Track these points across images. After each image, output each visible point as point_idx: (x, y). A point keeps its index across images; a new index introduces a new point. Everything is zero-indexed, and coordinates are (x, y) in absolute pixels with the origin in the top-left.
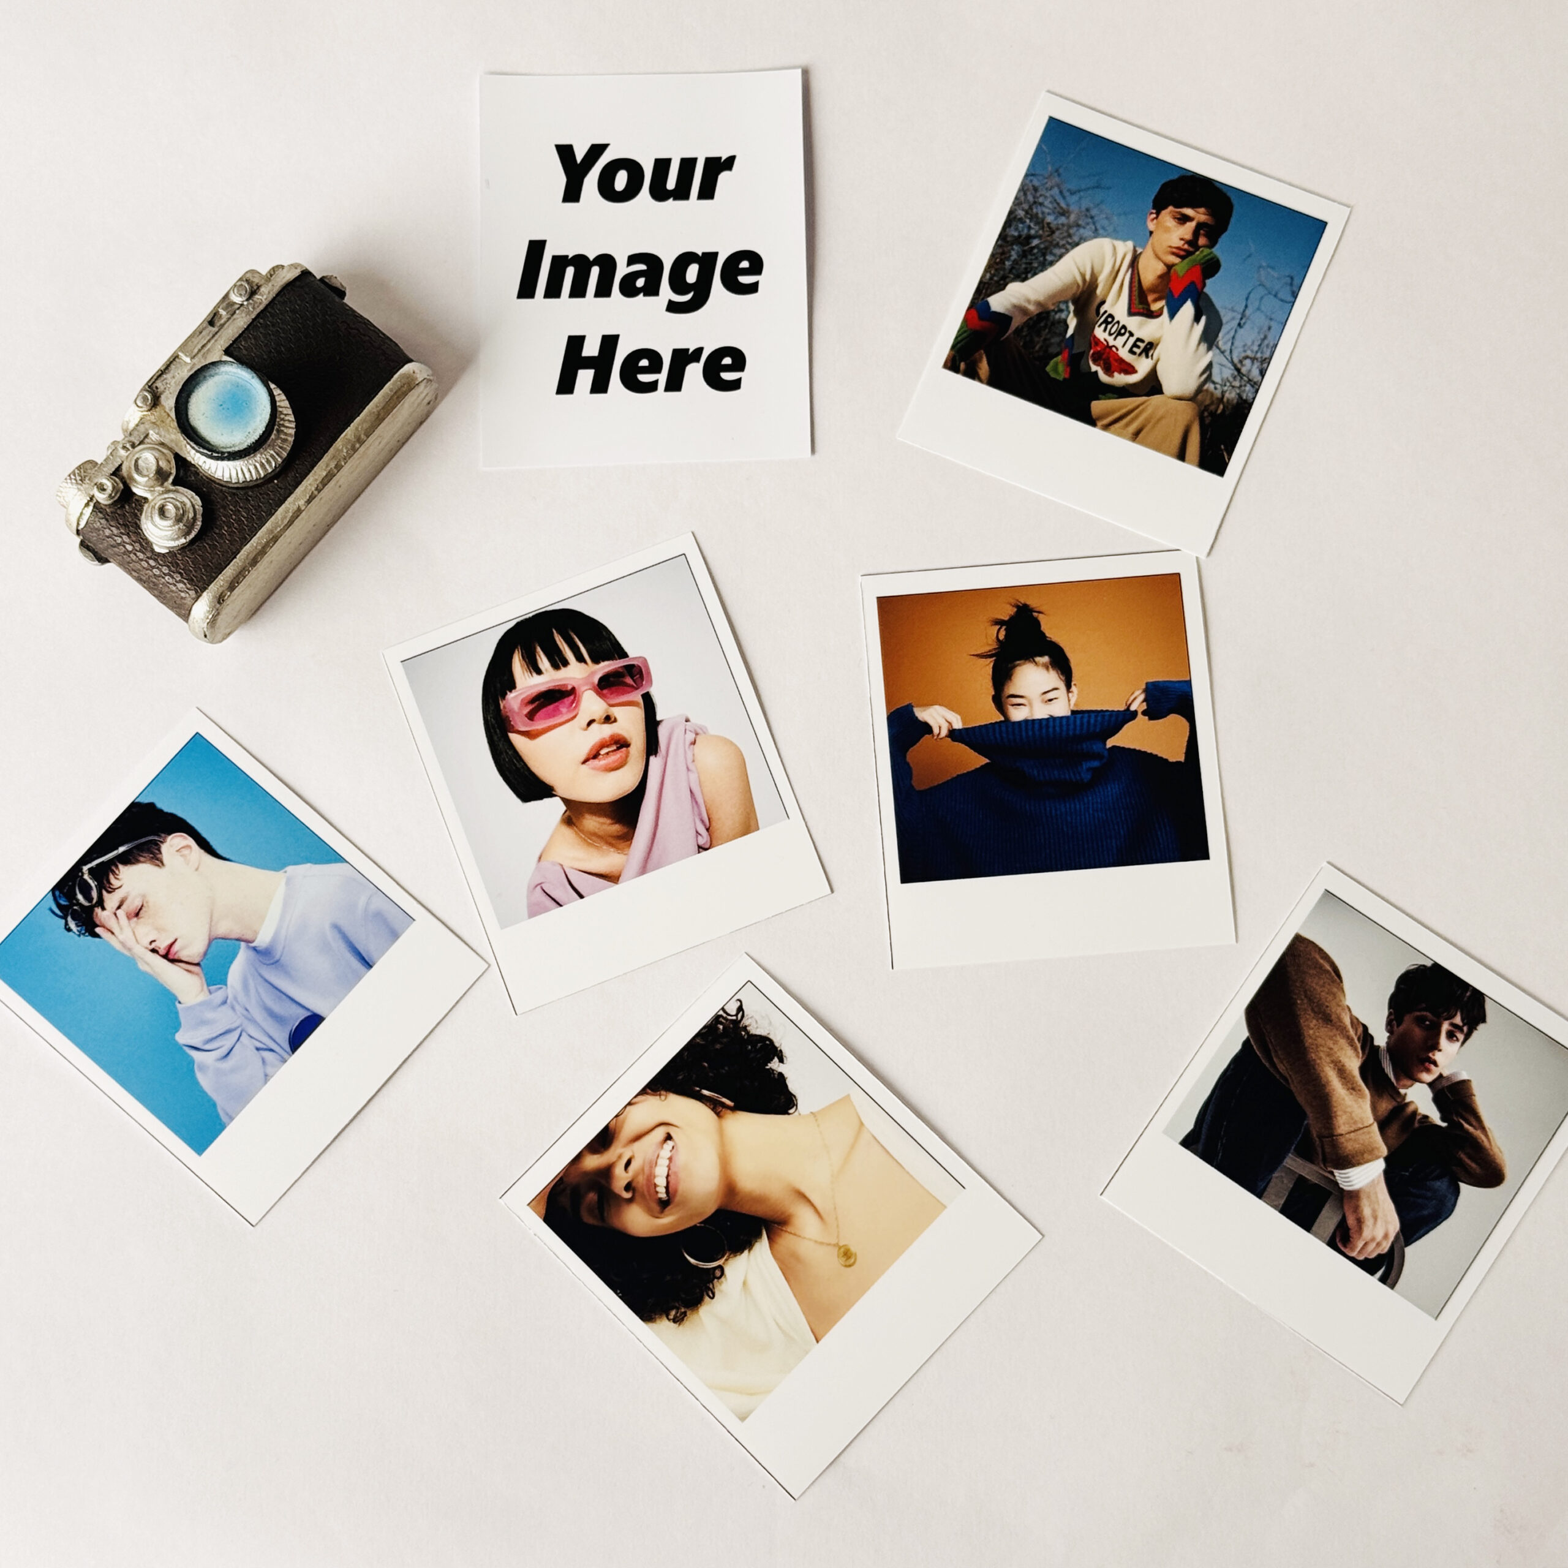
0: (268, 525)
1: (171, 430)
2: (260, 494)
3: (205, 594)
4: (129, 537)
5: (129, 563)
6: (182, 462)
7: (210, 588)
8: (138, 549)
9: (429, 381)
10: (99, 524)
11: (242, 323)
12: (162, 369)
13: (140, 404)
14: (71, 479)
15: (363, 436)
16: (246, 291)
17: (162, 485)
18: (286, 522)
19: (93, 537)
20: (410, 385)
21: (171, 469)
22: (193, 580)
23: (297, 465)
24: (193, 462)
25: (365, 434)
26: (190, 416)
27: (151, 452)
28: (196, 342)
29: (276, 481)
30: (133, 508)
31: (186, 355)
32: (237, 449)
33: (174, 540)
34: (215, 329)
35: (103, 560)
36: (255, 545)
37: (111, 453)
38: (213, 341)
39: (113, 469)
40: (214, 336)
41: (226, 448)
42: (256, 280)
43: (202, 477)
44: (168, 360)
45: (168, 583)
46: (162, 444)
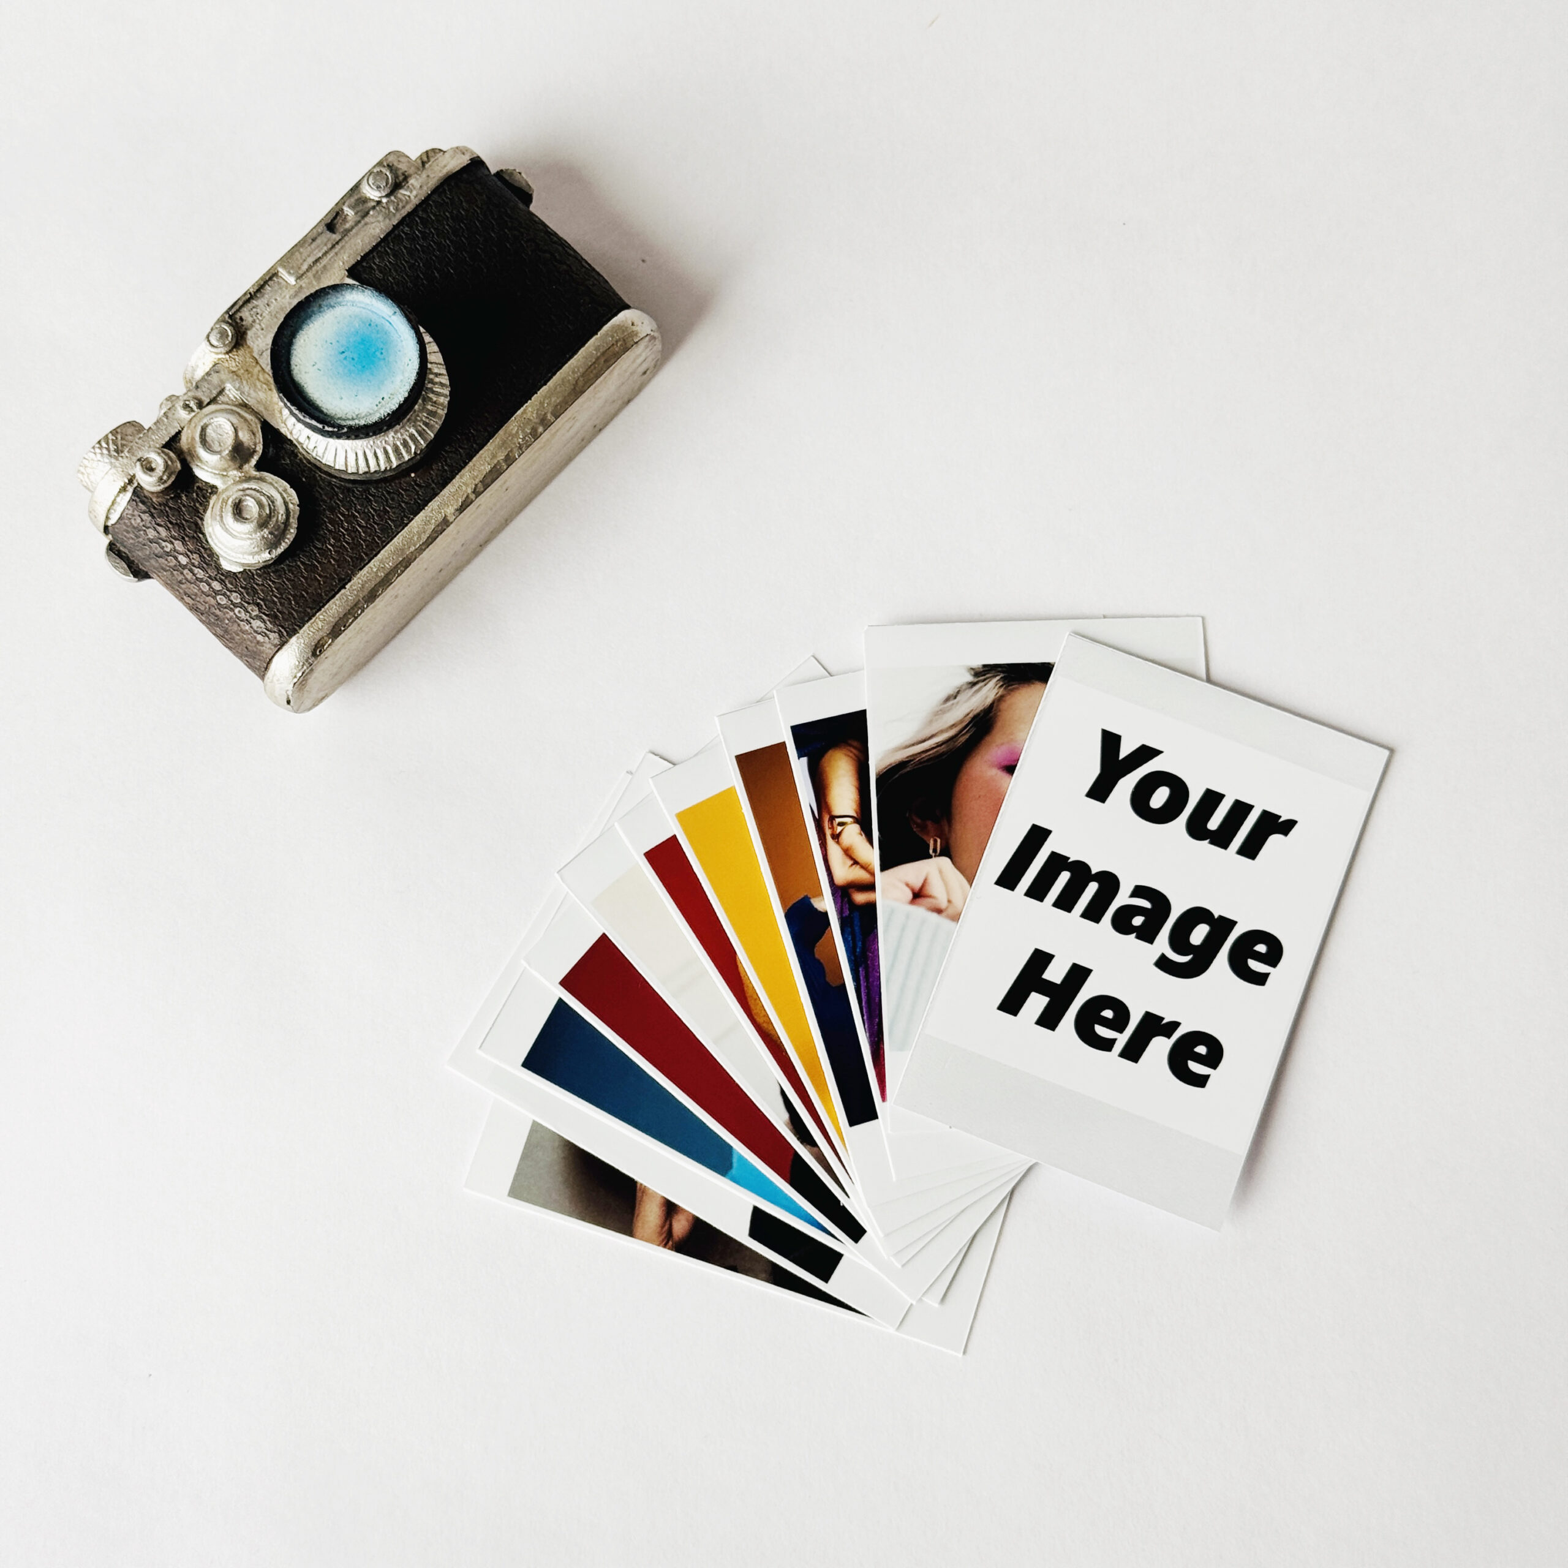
0: (397, 541)
1: (258, 384)
2: (389, 493)
3: (294, 639)
4: (184, 543)
5: (180, 582)
6: (272, 435)
7: (301, 631)
8: (196, 563)
9: (654, 338)
10: (139, 520)
11: (378, 231)
12: (251, 290)
13: (215, 343)
14: (101, 447)
15: (549, 416)
16: (386, 185)
17: (240, 468)
18: (424, 537)
19: (128, 539)
20: (625, 343)
21: (255, 444)
22: (276, 617)
23: (446, 452)
24: (289, 437)
25: (553, 414)
26: (293, 367)
27: (225, 415)
28: (305, 254)
29: (413, 475)
30: (193, 500)
31: (289, 273)
32: (362, 423)
33: (253, 554)
34: (336, 237)
35: (139, 574)
36: (375, 570)
37: (164, 413)
38: (332, 254)
39: (167, 439)
40: (333, 246)
41: (344, 420)
42: (403, 167)
43: (301, 460)
44: (261, 279)
45: (238, 618)
46: (244, 406)
